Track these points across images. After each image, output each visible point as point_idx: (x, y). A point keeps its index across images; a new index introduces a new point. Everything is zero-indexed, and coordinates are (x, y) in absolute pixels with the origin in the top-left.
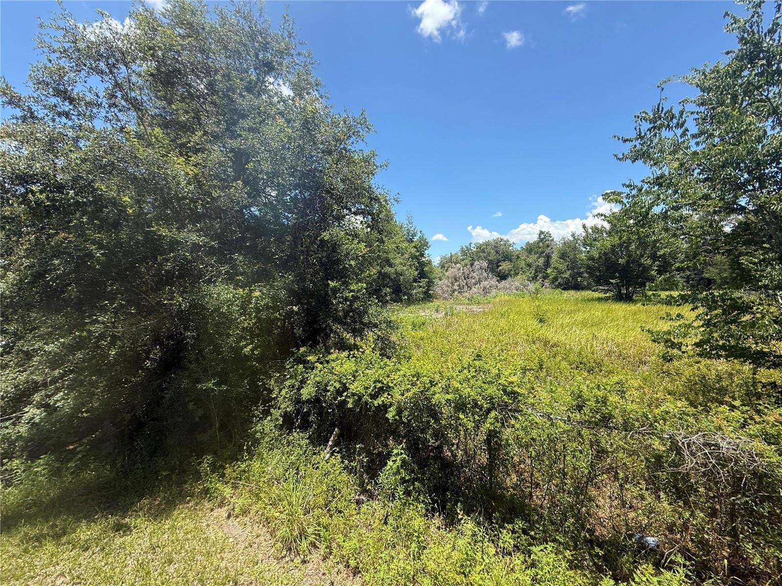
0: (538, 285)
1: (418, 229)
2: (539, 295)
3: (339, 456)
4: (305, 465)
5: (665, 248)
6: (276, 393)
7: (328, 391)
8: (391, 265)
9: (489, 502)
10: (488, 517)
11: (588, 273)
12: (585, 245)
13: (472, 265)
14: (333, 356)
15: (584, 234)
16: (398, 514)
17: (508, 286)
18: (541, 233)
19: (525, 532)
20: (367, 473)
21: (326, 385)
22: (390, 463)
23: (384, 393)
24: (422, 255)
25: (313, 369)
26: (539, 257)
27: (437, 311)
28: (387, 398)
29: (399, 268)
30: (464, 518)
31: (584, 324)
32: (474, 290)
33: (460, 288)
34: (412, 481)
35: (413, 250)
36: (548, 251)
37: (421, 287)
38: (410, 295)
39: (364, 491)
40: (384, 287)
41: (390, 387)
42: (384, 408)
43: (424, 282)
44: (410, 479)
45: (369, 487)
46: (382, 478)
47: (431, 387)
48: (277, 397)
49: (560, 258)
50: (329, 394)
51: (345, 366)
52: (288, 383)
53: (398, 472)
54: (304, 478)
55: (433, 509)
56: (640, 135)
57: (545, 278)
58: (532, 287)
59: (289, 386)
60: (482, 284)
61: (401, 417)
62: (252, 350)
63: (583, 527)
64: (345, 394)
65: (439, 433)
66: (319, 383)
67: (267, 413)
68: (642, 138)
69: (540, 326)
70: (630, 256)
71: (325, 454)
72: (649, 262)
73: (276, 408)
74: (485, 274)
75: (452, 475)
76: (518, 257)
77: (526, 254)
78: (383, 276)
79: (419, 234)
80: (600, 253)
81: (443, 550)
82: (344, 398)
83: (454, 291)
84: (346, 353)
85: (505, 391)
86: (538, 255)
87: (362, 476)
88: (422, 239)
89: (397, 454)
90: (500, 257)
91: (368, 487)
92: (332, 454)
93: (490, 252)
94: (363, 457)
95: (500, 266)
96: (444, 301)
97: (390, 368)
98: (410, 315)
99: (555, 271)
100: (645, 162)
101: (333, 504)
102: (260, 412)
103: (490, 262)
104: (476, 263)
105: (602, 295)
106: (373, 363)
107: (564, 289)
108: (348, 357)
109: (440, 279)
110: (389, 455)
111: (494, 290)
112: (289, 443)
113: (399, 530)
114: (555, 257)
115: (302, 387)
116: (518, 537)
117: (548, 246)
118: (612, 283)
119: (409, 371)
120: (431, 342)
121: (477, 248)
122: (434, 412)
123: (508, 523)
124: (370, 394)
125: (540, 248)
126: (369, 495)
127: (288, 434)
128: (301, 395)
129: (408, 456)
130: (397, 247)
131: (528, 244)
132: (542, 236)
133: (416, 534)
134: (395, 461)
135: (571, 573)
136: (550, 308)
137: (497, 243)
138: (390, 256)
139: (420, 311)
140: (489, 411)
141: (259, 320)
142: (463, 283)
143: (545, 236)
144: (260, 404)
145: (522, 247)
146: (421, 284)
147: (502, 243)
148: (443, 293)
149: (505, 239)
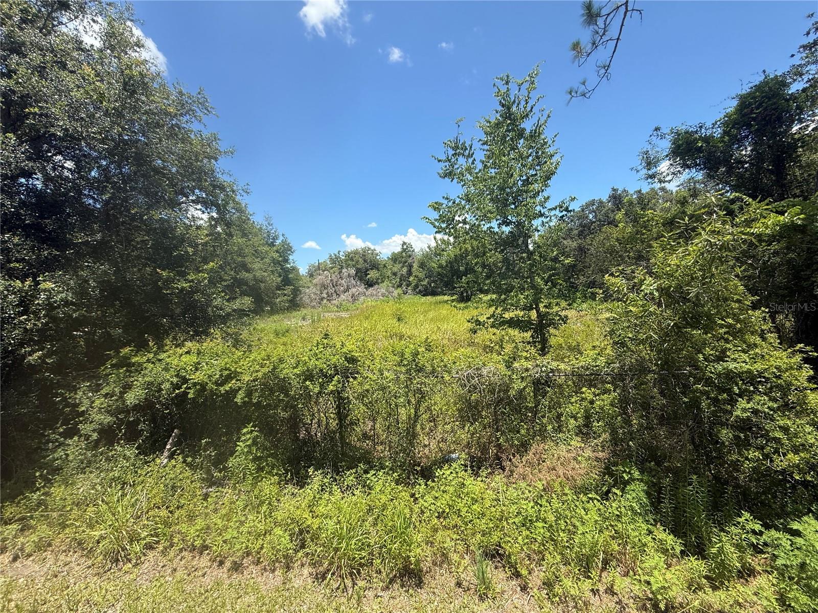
0: (399, 291)
1: (280, 232)
2: (402, 300)
3: (180, 457)
7: (163, 389)
8: (248, 270)
9: (338, 456)
10: (336, 471)
12: (436, 254)
13: (340, 272)
14: (169, 353)
15: (435, 245)
17: (375, 293)
18: (404, 243)
21: (160, 384)
22: (239, 444)
23: (232, 380)
24: (286, 261)
25: (140, 371)
26: (403, 267)
27: (304, 319)
28: (235, 383)
29: (259, 274)
30: (314, 474)
32: (343, 297)
33: (329, 296)
35: (276, 255)
36: (410, 261)
37: (285, 295)
38: (272, 305)
41: (238, 373)
42: (234, 392)
43: (288, 289)
44: (263, 456)
48: (88, 410)
49: (420, 267)
53: (249, 450)
56: (448, 158)
57: (408, 285)
58: (396, 292)
60: (351, 291)
61: (250, 399)
62: (42, 358)
64: (185, 385)
65: (288, 403)
70: (467, 264)
71: (163, 459)
74: (353, 282)
76: (385, 266)
77: (392, 263)
79: (281, 238)
80: (447, 262)
82: (182, 390)
83: (322, 299)
85: (346, 358)
86: (401, 265)
88: (284, 243)
89: (247, 433)
90: (368, 266)
92: (171, 458)
93: (358, 261)
94: (211, 452)
95: (369, 274)
96: (312, 309)
98: (272, 324)
99: (416, 279)
103: (358, 271)
104: (344, 270)
105: (450, 298)
107: (424, 295)
109: (308, 287)
111: (362, 297)
114: (415, 266)
117: (410, 256)
121: (346, 257)
124: (215, 382)
125: (403, 258)
128: (124, 400)
129: (259, 432)
130: (255, 251)
131: (393, 254)
132: (405, 247)
134: (244, 441)
136: (409, 309)
137: (364, 252)
138: (248, 260)
139: (285, 320)
141: (54, 319)
142: (332, 291)
143: (407, 246)
144: (58, 425)
145: (388, 258)
146: (286, 292)
147: (369, 252)
148: (311, 301)
149: (372, 248)
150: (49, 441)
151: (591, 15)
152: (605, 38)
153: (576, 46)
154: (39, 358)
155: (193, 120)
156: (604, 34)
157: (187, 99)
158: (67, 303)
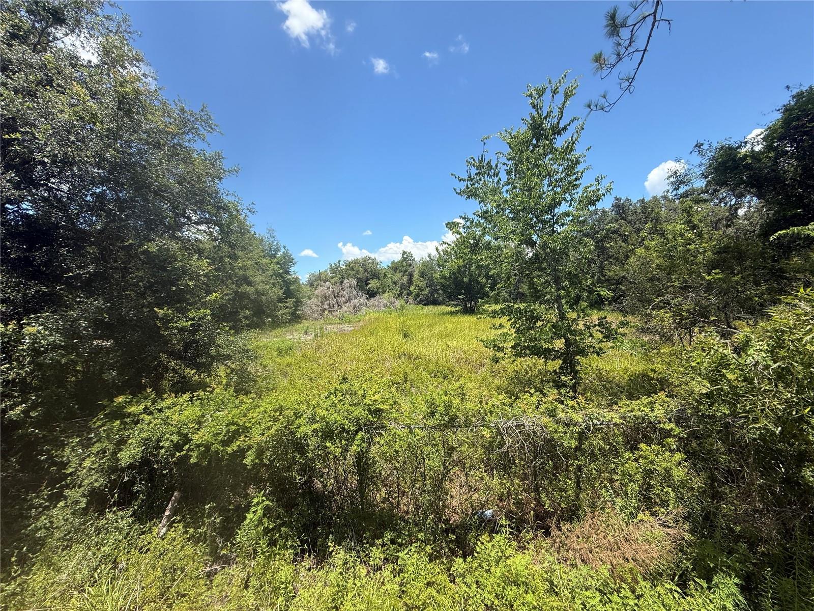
0: (402, 302)
1: (282, 244)
2: (404, 311)
3: (181, 526)
4: (128, 552)
5: (494, 269)
6: (75, 465)
7: (162, 447)
8: (249, 284)
9: (361, 524)
10: (359, 541)
11: (442, 290)
12: (439, 265)
13: (342, 283)
14: (168, 402)
15: (437, 256)
16: (261, 571)
17: (377, 304)
18: (404, 253)
19: (393, 542)
20: (221, 535)
21: (159, 440)
22: (250, 516)
23: (240, 436)
24: (288, 273)
25: (137, 423)
26: (403, 276)
27: (306, 333)
28: (244, 441)
29: (260, 287)
30: (335, 549)
31: (440, 336)
32: (345, 308)
33: (330, 307)
34: (277, 529)
35: (277, 267)
36: (410, 270)
37: (287, 307)
38: (274, 317)
39: (217, 558)
40: (242, 309)
41: (247, 428)
42: (242, 452)
43: (291, 302)
44: (275, 526)
45: (224, 552)
46: (241, 536)
47: (296, 419)
48: (77, 470)
49: (420, 276)
50: (163, 451)
51: (186, 413)
52: (96, 448)
53: (260, 522)
54: (127, 570)
55: (303, 551)
56: (470, 177)
57: (409, 294)
58: (398, 303)
59: (98, 452)
60: (352, 302)
61: (261, 460)
62: (26, 412)
63: (440, 519)
64: (187, 447)
65: (306, 466)
66: (147, 440)
67: (56, 498)
68: (472, 180)
69: (404, 340)
70: (471, 275)
71: (161, 528)
72: (484, 280)
73: (74, 487)
74: (355, 292)
75: (323, 507)
76: (385, 275)
77: (392, 272)
78: (240, 297)
79: (283, 250)
80: (450, 273)
81: (314, 591)
82: (184, 452)
83: (324, 311)
84: (186, 396)
85: (369, 410)
86: (402, 274)
87: (214, 541)
88: (285, 255)
89: (258, 504)
90: (369, 275)
91: (222, 553)
92: (170, 526)
93: (359, 270)
94: (215, 518)
95: (369, 284)
96: (314, 322)
97: (247, 405)
98: (274, 339)
99: (417, 288)
100: (475, 199)
101: (173, 590)
102: (44, 499)
103: (359, 280)
104: (346, 281)
105: (453, 309)
106: (225, 403)
107: (425, 305)
108: (191, 400)
109: (310, 299)
110: (247, 508)
111: (364, 308)
112: (98, 531)
113: (262, 589)
114: (416, 275)
115: (120, 450)
116: (387, 549)
117: (410, 265)
118: (460, 299)
119: (270, 406)
120: (300, 367)
121: (346, 266)
122: (300, 447)
123: (378, 539)
124: (221, 441)
125: (403, 267)
126: (224, 561)
127: (98, 518)
128: (118, 460)
129: (273, 501)
130: (256, 263)
131: (393, 262)
132: (405, 256)
133: (283, 586)
134: (255, 512)
135: (431, 565)
136: (414, 323)
137: (365, 261)
138: (249, 273)
139: (288, 334)
140: (356, 432)
141: (39, 366)
142: (333, 302)
143: (407, 255)
144: (43, 488)
145: (388, 266)
146: (287, 305)
147: (370, 261)
148: (313, 313)
149: (373, 258)
150: (32, 507)
151: (614, 25)
152: (631, 50)
153: (598, 59)
154: (22, 412)
155: (196, 138)
156: (630, 45)
157: (189, 117)
158: (54, 347)
